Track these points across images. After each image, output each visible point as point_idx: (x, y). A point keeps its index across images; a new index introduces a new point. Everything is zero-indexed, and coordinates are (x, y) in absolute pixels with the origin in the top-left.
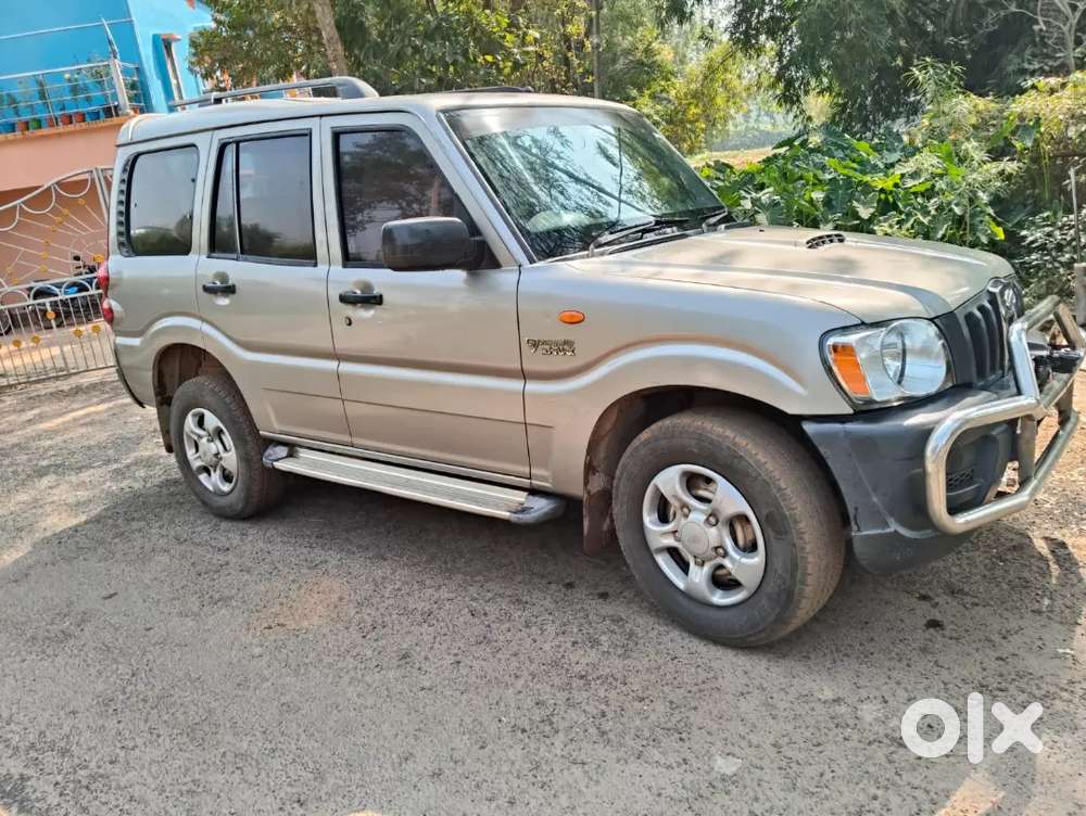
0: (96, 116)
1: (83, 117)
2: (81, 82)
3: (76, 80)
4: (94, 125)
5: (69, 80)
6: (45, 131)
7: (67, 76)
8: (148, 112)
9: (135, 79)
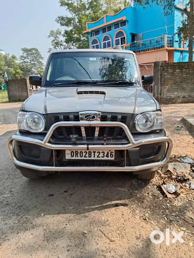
0: (160, 48)
1: (157, 48)
2: (158, 40)
3: (157, 40)
4: (159, 50)
5: (156, 40)
6: (150, 51)
7: (156, 39)
8: (172, 47)
9: (171, 39)
